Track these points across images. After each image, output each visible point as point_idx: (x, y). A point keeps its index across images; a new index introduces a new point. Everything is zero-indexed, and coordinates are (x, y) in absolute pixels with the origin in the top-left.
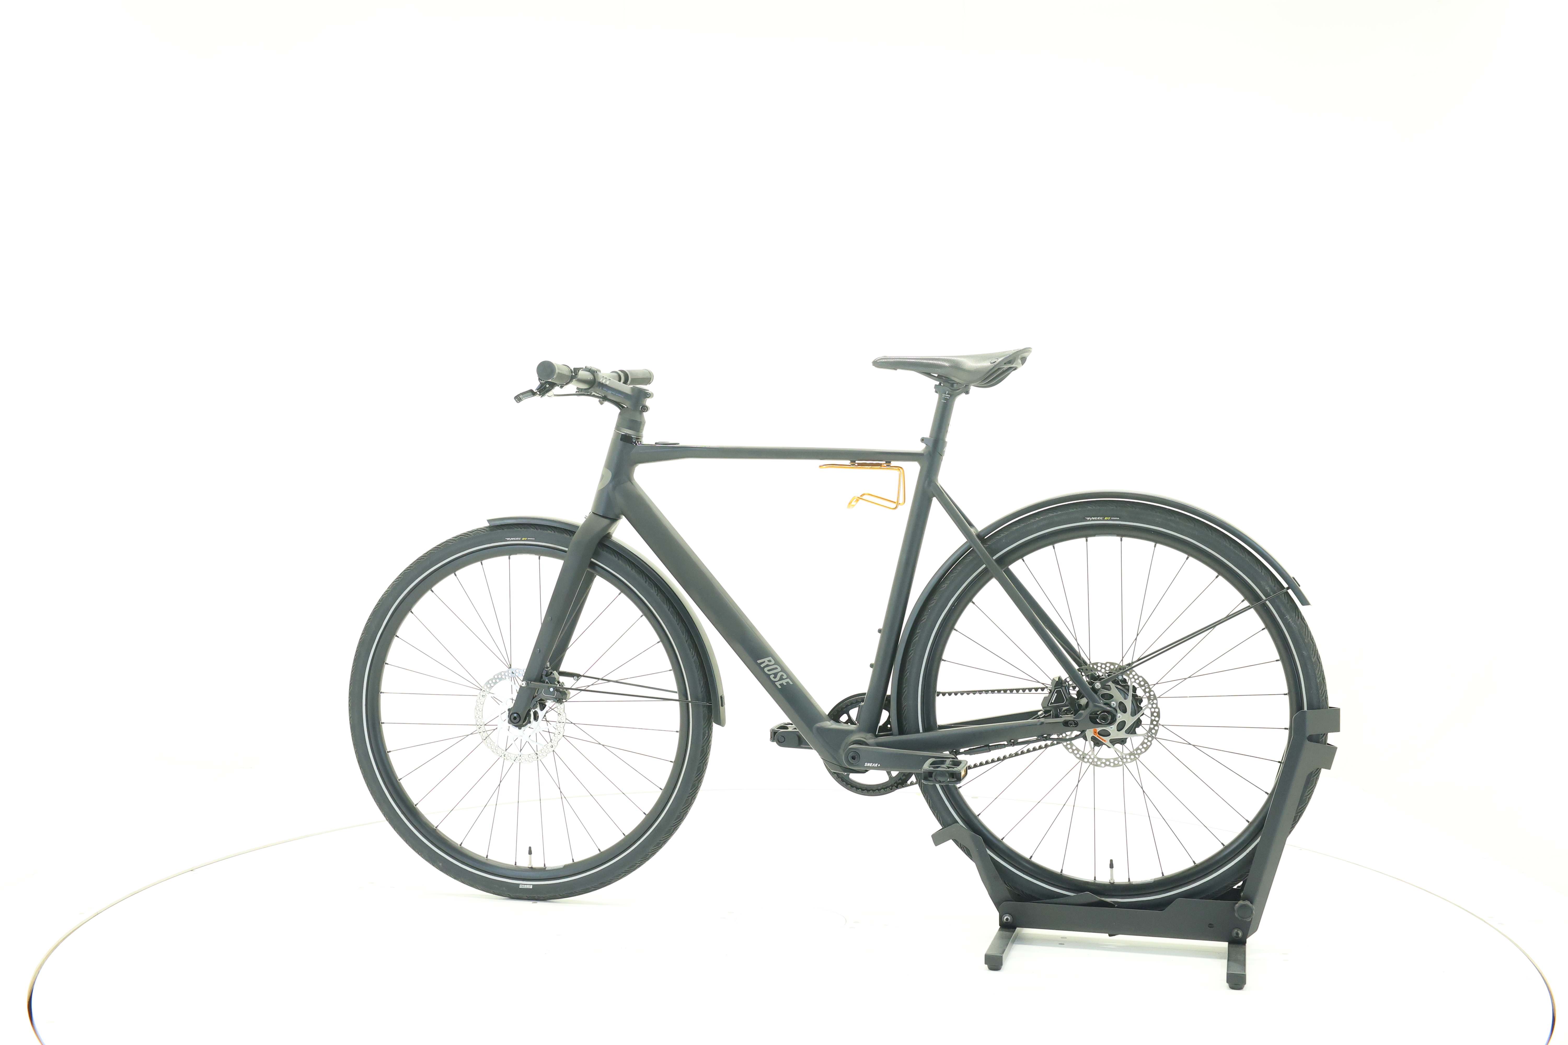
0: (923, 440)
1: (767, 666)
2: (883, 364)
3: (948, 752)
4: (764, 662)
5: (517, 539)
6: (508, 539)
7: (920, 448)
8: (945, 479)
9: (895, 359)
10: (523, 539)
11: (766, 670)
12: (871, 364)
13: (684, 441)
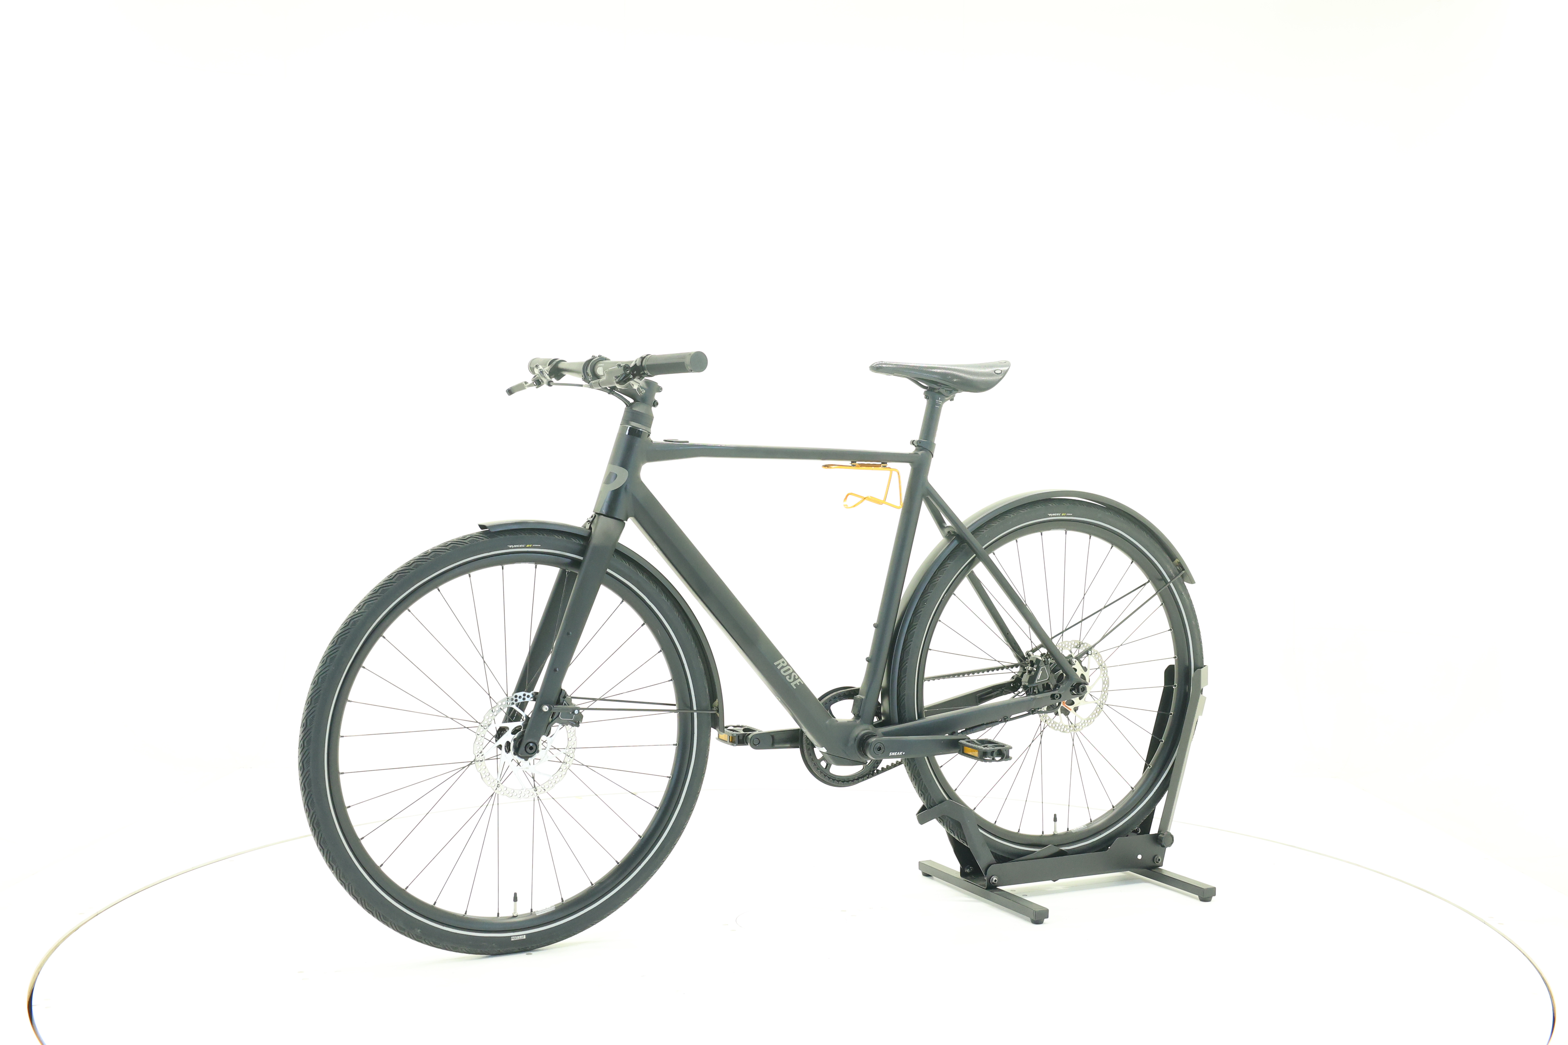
0: (913, 443)
1: (783, 667)
2: (878, 368)
3: (947, 735)
4: (780, 664)
5: (521, 546)
6: (510, 546)
7: (911, 449)
8: (935, 478)
9: (888, 364)
10: (527, 546)
11: (782, 671)
12: (869, 369)
13: (695, 439)
